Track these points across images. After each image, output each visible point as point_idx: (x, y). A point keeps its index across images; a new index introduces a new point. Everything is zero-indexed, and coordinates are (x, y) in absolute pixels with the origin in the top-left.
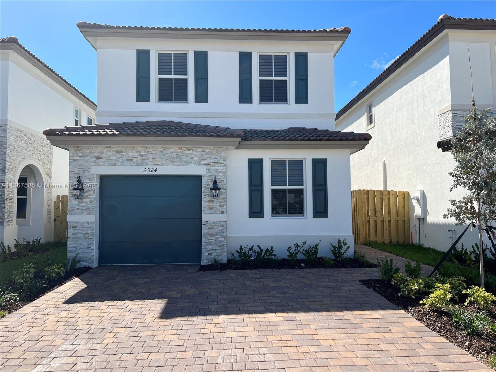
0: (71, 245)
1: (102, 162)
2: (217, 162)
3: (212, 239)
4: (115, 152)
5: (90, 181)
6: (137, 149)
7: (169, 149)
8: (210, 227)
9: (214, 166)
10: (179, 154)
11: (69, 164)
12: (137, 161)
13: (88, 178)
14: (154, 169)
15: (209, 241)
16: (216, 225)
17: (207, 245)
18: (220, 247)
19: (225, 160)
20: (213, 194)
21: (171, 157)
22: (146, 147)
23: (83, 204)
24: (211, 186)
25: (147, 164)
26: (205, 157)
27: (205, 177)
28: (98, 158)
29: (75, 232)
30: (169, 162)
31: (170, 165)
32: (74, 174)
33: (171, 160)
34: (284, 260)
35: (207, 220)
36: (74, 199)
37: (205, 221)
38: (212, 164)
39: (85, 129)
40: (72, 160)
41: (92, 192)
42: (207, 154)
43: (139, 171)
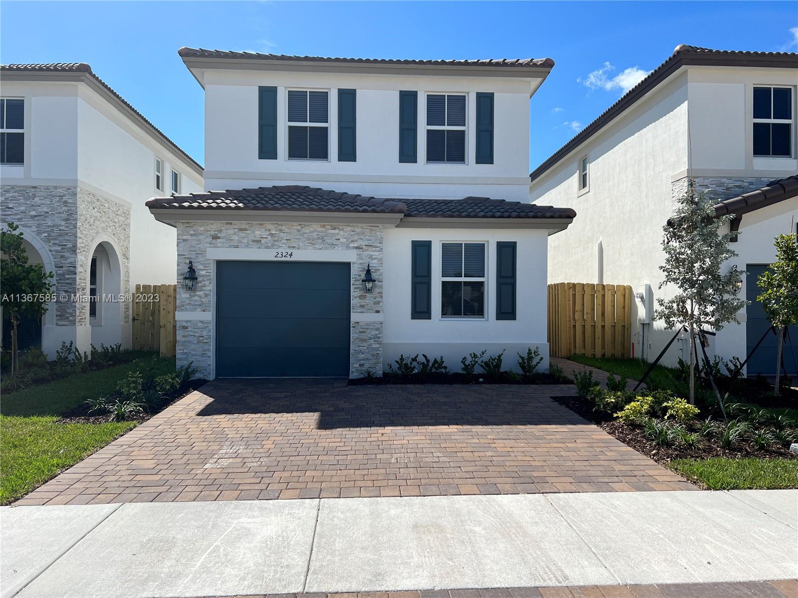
0: (181, 351)
1: (220, 242)
2: (371, 246)
3: (364, 346)
4: (237, 230)
5: (205, 268)
6: (266, 227)
7: (308, 227)
8: (362, 330)
9: (367, 250)
10: (321, 234)
11: (177, 245)
12: (266, 243)
13: (202, 264)
14: (289, 254)
15: (360, 348)
16: (369, 327)
17: (357, 353)
18: (374, 356)
19: (382, 243)
20: (366, 288)
21: (311, 238)
22: (277, 224)
23: (196, 298)
24: (363, 276)
25: (279, 247)
26: (356, 238)
27: (355, 265)
28: (215, 237)
29: (186, 334)
30: (308, 244)
31: (309, 248)
32: (184, 258)
33: (310, 242)
34: (456, 375)
35: (357, 321)
36: (184, 290)
37: (355, 323)
38: (364, 247)
39: (197, 198)
40: (180, 239)
41: (207, 283)
42: (358, 234)
43: (268, 255)
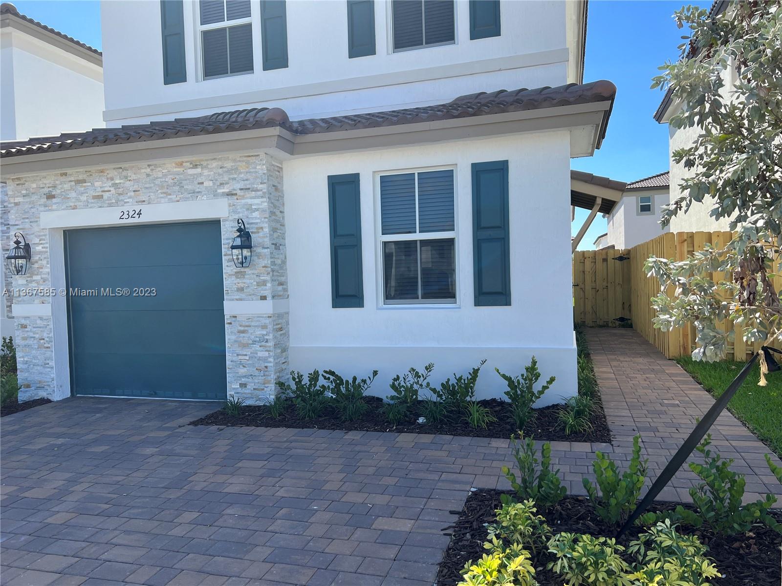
1: (56, 203)
2: (249, 189)
3: (246, 355)
4: (73, 183)
6: (108, 174)
7: (160, 169)
8: (242, 329)
9: (243, 197)
10: (177, 177)
12: (109, 199)
14: (137, 213)
15: (240, 357)
16: (253, 324)
17: (236, 366)
18: (260, 370)
21: (165, 184)
22: (121, 168)
23: (33, 285)
25: (125, 203)
26: (226, 178)
27: (227, 223)
28: (50, 197)
29: (26, 336)
30: (162, 196)
31: (163, 200)
33: (164, 191)
35: (234, 314)
37: (230, 316)
38: (239, 192)
40: (12, 203)
41: (44, 262)
42: (229, 171)
43: (111, 217)
